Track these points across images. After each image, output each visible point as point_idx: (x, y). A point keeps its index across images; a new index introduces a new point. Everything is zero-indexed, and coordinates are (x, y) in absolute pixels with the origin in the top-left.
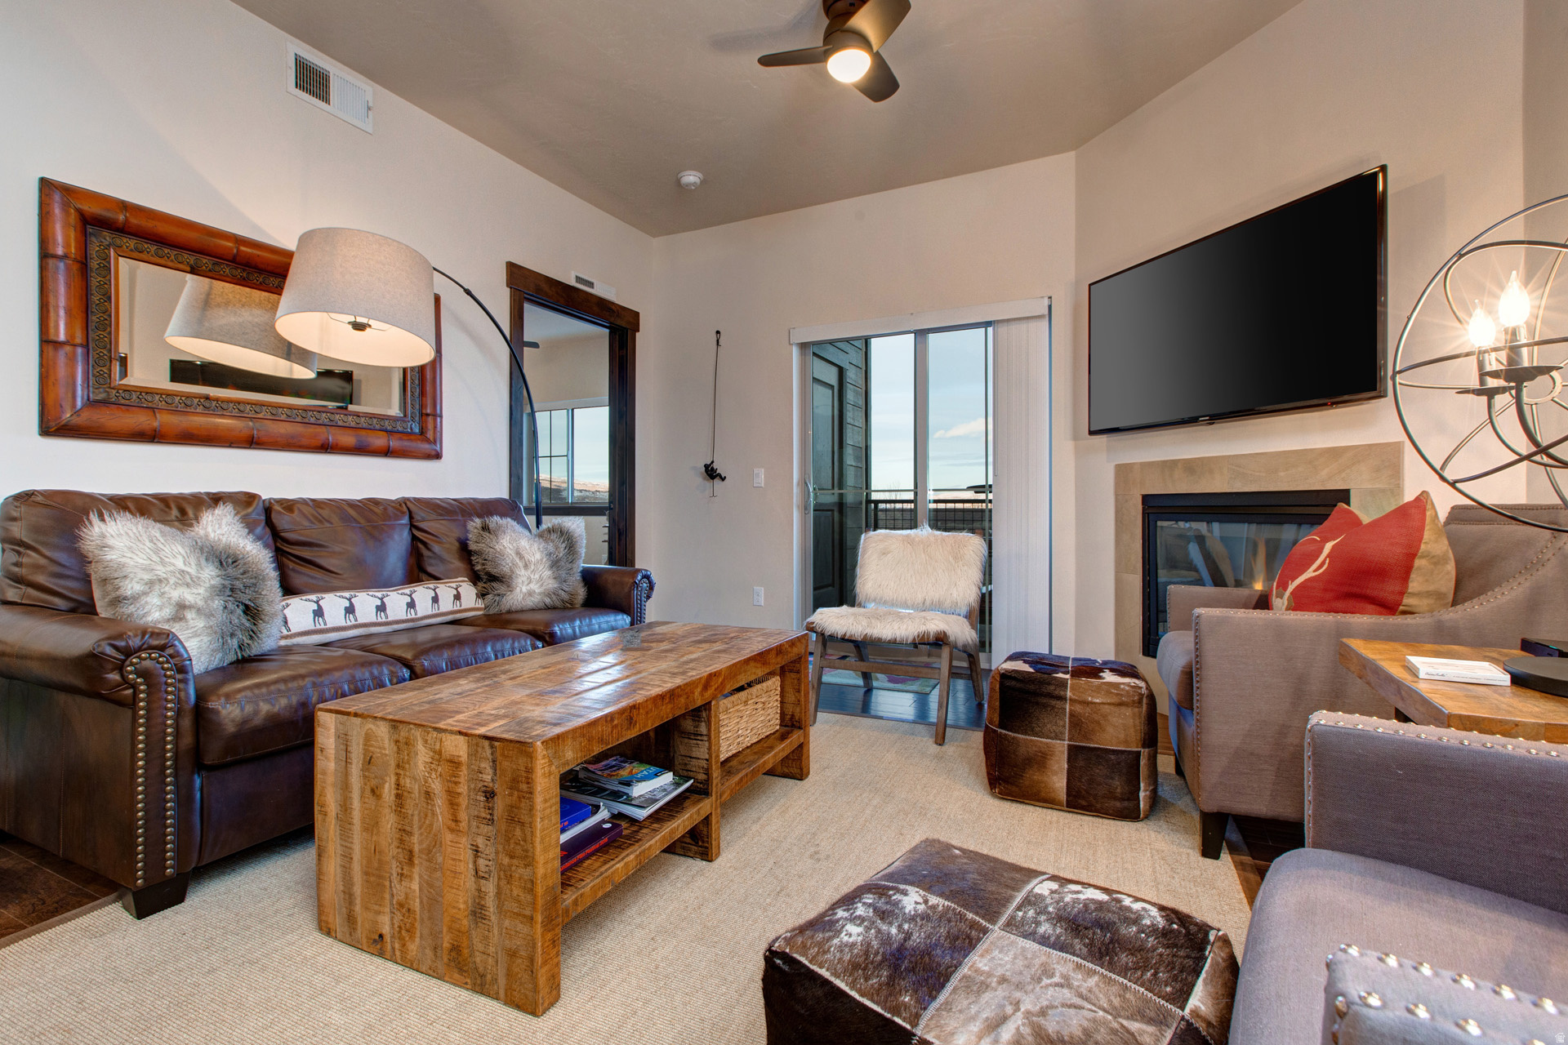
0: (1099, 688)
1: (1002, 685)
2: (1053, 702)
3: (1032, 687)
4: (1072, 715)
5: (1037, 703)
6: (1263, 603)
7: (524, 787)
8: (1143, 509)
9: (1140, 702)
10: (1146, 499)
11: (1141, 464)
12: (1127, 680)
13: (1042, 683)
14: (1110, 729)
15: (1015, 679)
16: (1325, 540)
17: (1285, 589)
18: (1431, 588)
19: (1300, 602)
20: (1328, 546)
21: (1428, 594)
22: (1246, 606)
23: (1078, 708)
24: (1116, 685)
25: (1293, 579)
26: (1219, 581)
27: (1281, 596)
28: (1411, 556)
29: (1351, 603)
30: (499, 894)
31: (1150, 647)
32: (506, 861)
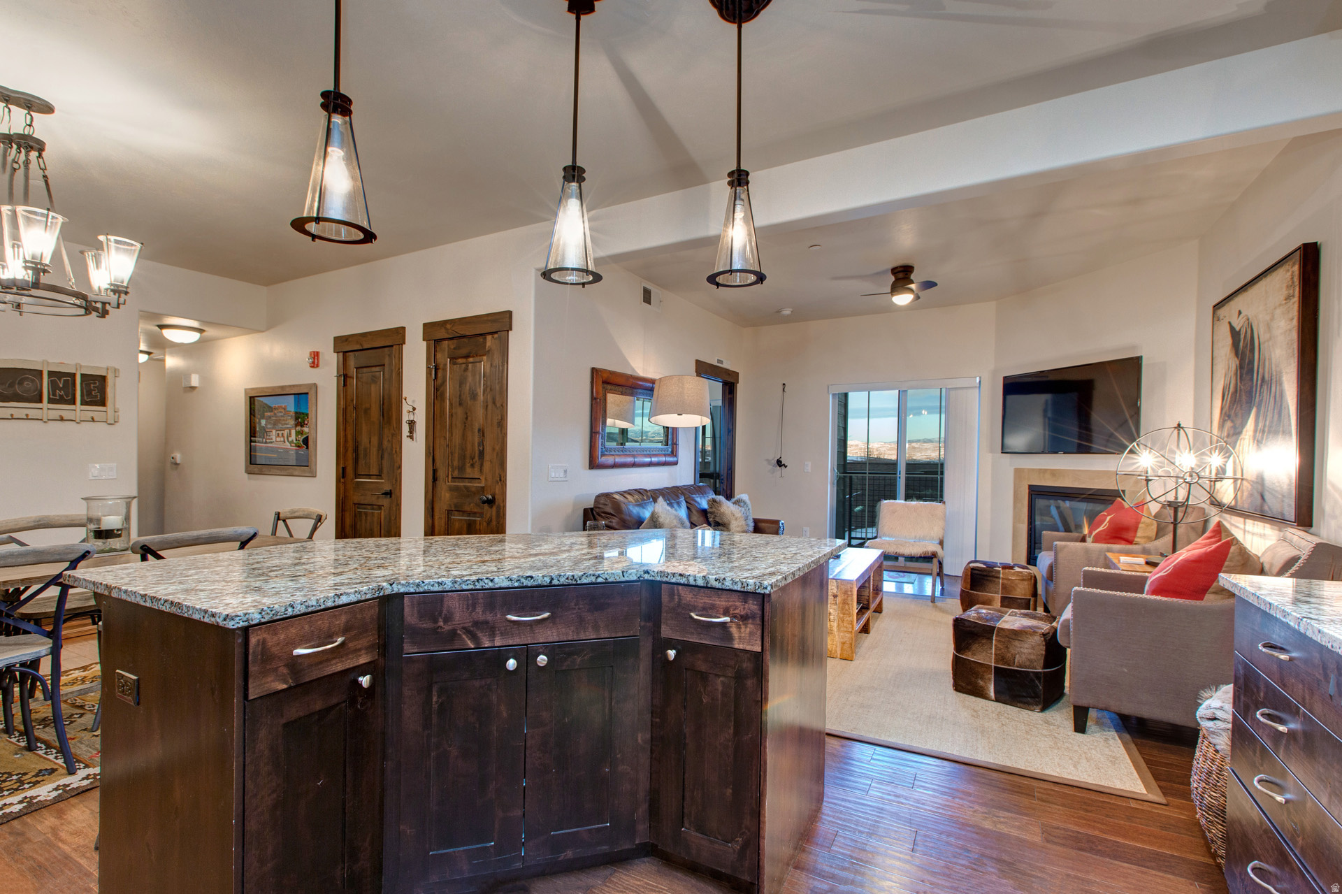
0: (1014, 574)
1: (971, 573)
2: (994, 579)
3: (985, 573)
4: (1003, 584)
5: (987, 580)
6: (1083, 540)
7: (850, 593)
8: (1029, 492)
9: (1031, 579)
10: (1030, 486)
11: (1028, 469)
12: (1026, 570)
13: (989, 571)
14: (1019, 590)
15: (978, 570)
16: (1109, 515)
17: (1091, 534)
18: (1146, 535)
19: (1096, 540)
20: (1108, 518)
21: (1144, 537)
22: (1076, 541)
23: (1005, 581)
24: (1021, 572)
25: (1095, 530)
26: (1068, 530)
27: (1090, 537)
28: (1138, 523)
29: (1117, 540)
30: (838, 626)
31: (1032, 560)
32: (842, 616)
